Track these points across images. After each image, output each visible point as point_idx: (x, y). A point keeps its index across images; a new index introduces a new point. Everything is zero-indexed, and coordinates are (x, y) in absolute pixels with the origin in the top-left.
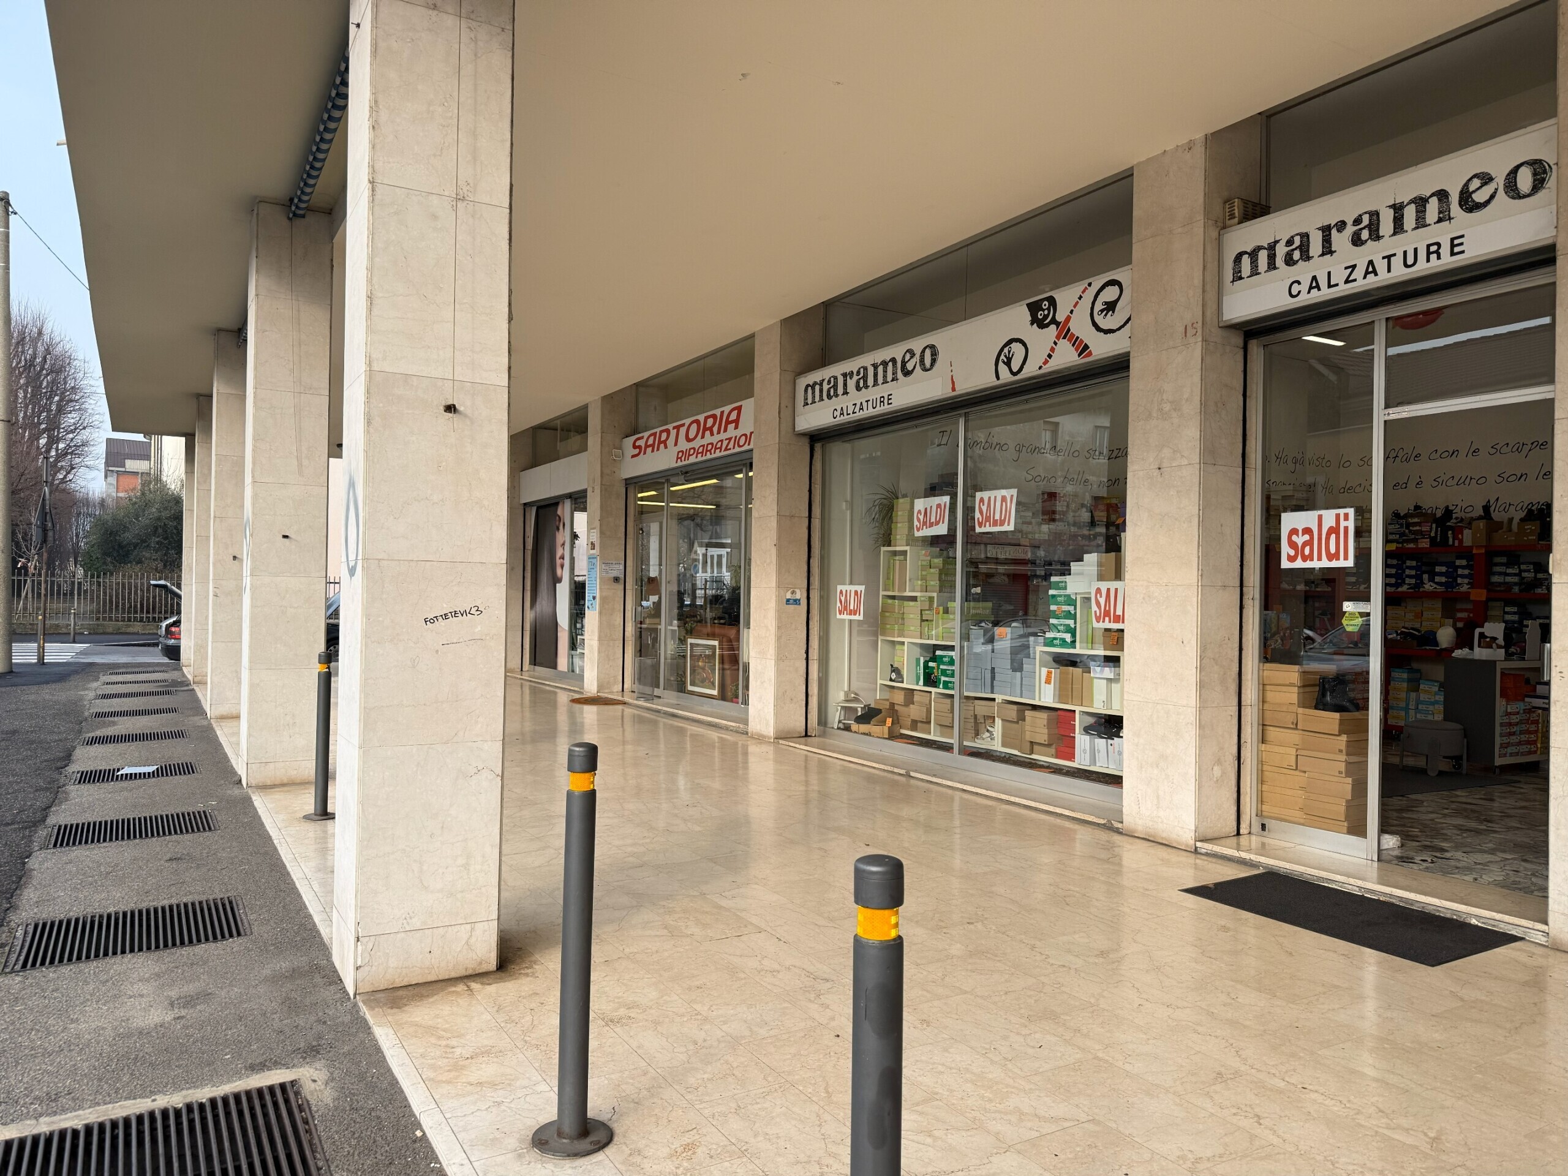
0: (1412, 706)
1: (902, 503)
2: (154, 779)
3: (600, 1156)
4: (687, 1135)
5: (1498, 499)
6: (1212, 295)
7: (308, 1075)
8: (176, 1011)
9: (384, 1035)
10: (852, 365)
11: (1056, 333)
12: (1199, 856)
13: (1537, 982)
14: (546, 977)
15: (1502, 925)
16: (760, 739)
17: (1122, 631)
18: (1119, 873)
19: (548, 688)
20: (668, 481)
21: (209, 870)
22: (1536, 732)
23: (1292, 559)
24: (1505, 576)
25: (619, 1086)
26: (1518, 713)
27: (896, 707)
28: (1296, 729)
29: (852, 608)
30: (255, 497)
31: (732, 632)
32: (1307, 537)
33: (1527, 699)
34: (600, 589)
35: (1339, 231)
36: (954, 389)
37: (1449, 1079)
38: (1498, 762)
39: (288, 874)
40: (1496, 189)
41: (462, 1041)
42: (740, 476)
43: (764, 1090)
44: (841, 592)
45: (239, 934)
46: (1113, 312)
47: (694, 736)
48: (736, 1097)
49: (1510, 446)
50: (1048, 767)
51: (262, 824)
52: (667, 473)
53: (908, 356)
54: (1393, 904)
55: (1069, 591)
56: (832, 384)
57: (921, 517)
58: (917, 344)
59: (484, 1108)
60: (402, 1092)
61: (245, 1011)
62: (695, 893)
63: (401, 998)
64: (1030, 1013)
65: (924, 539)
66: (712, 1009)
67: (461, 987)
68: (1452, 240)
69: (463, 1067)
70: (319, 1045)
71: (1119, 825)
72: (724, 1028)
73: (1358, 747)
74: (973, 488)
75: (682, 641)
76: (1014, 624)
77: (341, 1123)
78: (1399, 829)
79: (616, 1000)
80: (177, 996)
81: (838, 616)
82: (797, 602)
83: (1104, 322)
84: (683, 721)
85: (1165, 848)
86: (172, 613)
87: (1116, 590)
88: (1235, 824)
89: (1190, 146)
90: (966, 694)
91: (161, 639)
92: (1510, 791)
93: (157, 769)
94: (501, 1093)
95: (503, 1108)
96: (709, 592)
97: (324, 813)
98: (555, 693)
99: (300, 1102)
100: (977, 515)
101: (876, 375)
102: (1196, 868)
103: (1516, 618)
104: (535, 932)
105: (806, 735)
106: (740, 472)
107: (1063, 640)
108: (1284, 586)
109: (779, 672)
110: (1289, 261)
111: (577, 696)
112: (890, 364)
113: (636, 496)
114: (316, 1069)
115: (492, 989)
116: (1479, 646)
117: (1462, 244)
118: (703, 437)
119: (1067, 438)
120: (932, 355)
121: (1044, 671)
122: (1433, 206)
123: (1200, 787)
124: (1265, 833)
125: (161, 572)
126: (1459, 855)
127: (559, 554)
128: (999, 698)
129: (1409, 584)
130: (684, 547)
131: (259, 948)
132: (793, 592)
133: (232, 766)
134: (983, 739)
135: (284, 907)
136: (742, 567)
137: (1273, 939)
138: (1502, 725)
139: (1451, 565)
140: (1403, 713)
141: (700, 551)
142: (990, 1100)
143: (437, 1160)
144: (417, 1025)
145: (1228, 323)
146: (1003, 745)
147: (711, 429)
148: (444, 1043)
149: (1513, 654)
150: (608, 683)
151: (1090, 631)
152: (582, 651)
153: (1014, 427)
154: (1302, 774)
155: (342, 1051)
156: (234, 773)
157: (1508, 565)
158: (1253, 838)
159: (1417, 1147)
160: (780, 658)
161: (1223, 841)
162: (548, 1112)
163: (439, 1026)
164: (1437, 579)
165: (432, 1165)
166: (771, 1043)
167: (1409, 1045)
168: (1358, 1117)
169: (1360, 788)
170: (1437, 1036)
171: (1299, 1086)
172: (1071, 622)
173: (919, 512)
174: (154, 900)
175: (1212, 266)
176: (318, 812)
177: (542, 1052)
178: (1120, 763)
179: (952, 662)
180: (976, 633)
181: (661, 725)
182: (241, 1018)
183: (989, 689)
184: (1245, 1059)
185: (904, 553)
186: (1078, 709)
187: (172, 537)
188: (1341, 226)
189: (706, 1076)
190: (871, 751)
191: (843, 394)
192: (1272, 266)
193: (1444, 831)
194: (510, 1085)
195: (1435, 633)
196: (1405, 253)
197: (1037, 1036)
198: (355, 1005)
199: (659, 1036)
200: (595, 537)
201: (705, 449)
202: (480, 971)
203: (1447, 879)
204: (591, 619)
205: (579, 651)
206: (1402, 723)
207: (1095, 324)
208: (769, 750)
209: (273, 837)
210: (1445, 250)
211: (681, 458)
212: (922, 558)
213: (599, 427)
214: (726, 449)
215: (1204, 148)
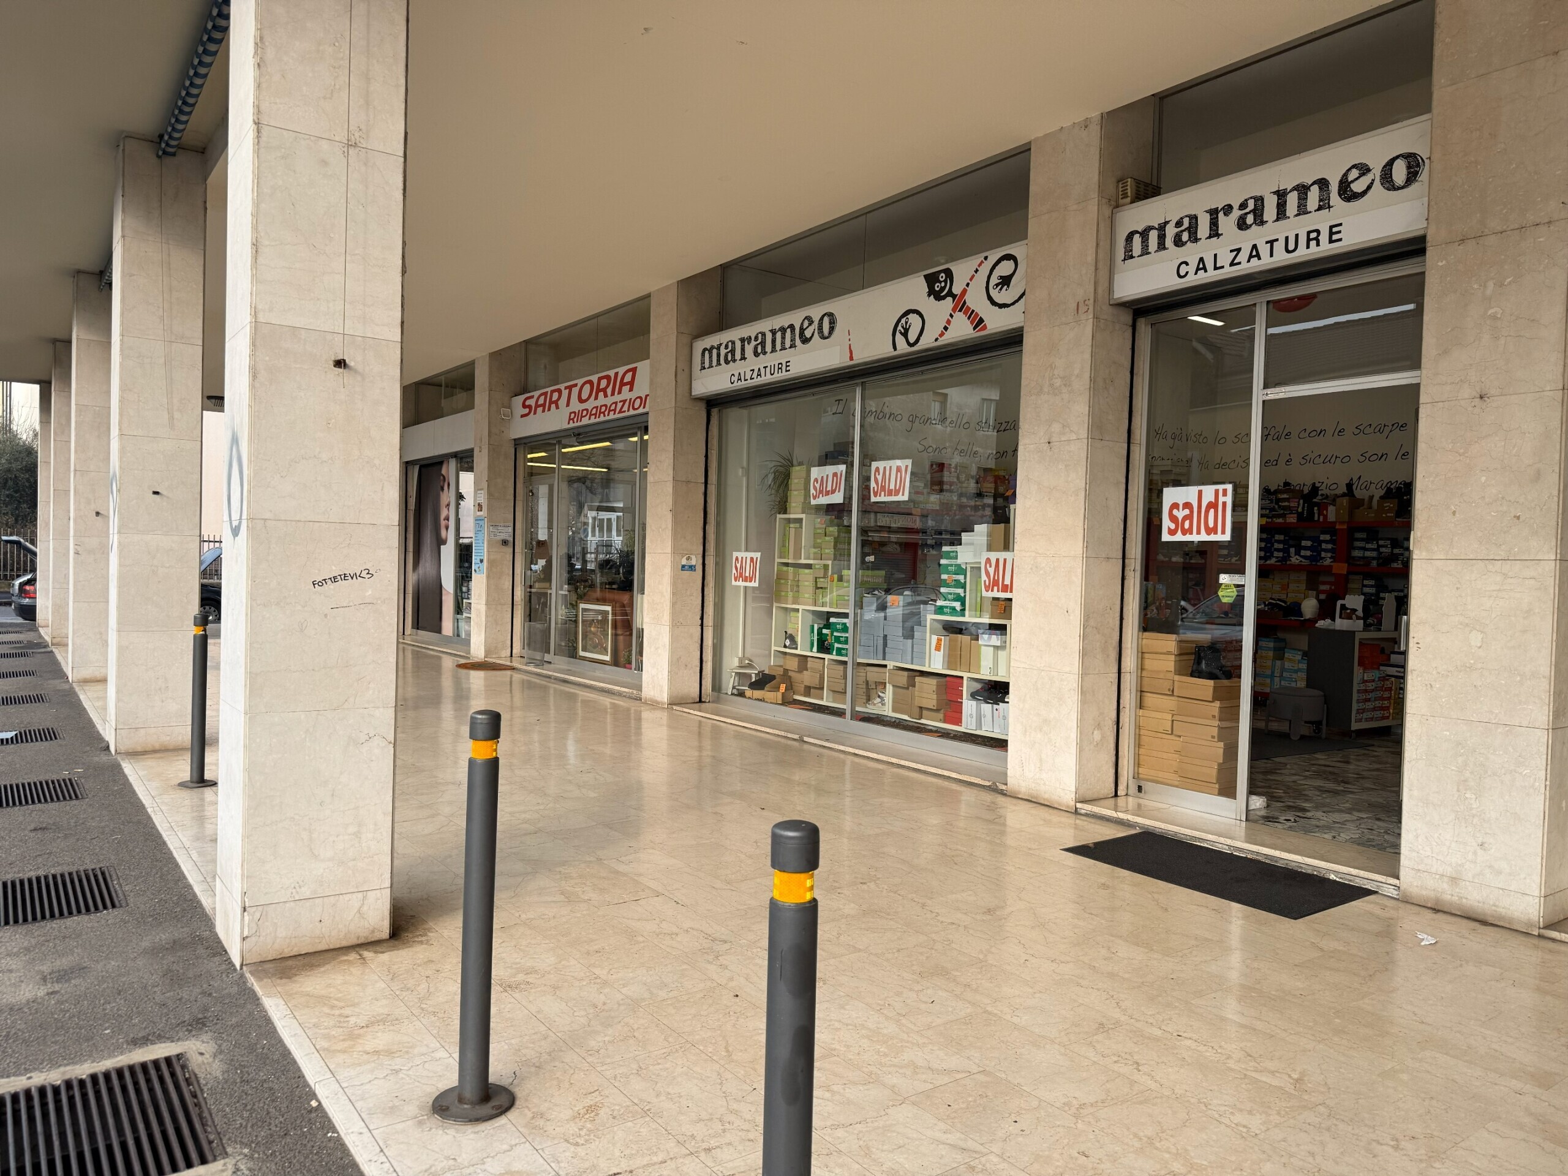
0: (1277, 674)
1: (797, 472)
2: (13, 746)
3: (502, 1120)
4: (590, 1097)
5: (1360, 478)
6: (1103, 273)
7: (194, 1048)
8: (49, 985)
9: (275, 1006)
10: (749, 330)
11: (952, 306)
12: (1078, 816)
13: (1387, 932)
14: (441, 945)
15: (1358, 880)
16: (654, 705)
17: (1010, 600)
18: (1003, 833)
19: (432, 653)
20: (559, 442)
21: (78, 840)
22: (1389, 698)
23: (1172, 532)
24: (1365, 551)
25: (519, 1050)
26: (1373, 681)
27: (790, 674)
28: (1172, 695)
29: (747, 575)
30: (122, 451)
31: (625, 597)
32: (1187, 512)
33: (1382, 668)
34: (488, 551)
35: (1225, 214)
36: (851, 358)
37: (1310, 1024)
38: (1355, 726)
39: (164, 843)
40: (1373, 180)
41: (357, 1010)
42: (635, 439)
43: (665, 1051)
44: (737, 559)
45: (114, 906)
46: (1008, 287)
47: (585, 703)
48: (637, 1058)
49: (1373, 427)
50: (936, 732)
51: (134, 792)
52: (556, 435)
53: (806, 323)
54: (1259, 862)
55: (959, 561)
56: (730, 348)
57: (818, 486)
58: (816, 312)
59: (382, 1076)
60: (295, 1062)
61: (124, 984)
62: (592, 859)
63: (291, 968)
64: (922, 969)
65: (818, 508)
66: (611, 972)
67: (353, 956)
68: (1331, 227)
69: (359, 1036)
70: (205, 1018)
71: (1004, 787)
72: (624, 990)
73: (1230, 713)
74: (867, 458)
75: (574, 606)
76: (906, 593)
77: (231, 1096)
78: (1265, 790)
79: (514, 966)
80: (50, 971)
81: (734, 583)
82: (692, 568)
83: (1000, 297)
84: (576, 687)
85: (1047, 809)
86: (25, 572)
87: (1005, 560)
88: (1113, 786)
89: (1086, 124)
90: (859, 660)
91: (14, 598)
92: (1364, 754)
93: (16, 735)
94: (398, 1061)
95: (401, 1075)
96: (601, 557)
97: (200, 780)
98: (440, 658)
99: (187, 1076)
100: (873, 484)
101: (774, 341)
102: (1076, 828)
103: (1373, 590)
104: (427, 899)
105: (700, 701)
106: (634, 435)
107: (954, 609)
108: (1161, 557)
109: (674, 638)
110: (1178, 242)
111: (463, 661)
112: (789, 330)
113: (525, 457)
114: (203, 1042)
115: (385, 957)
116: (1340, 617)
117: (1339, 232)
118: (596, 398)
119: (956, 410)
120: (830, 323)
121: (935, 638)
122: (1314, 194)
123: (1081, 750)
124: (1141, 795)
125: (12, 527)
126: (1319, 814)
127: (443, 516)
128: (891, 664)
129: (1277, 557)
130: (573, 510)
131: (137, 919)
132: (688, 559)
133: (98, 732)
134: (875, 705)
135: (161, 877)
136: (636, 531)
137: (1150, 896)
138: (1359, 691)
139: (1317, 541)
140: (1268, 681)
141: (591, 514)
142: (886, 1055)
143: (334, 1129)
144: (308, 995)
145: (1119, 301)
146: (894, 711)
147: (604, 390)
148: (337, 1012)
149: (1370, 625)
150: (496, 647)
151: (979, 599)
152: (468, 615)
153: (904, 397)
154: (1178, 739)
155: (230, 1023)
156: (100, 739)
157: (1367, 541)
158: (1130, 799)
159: (1281, 1088)
160: (675, 624)
161: (1102, 802)
162: (450, 1078)
163: (332, 995)
164: (1303, 553)
165: (329, 1135)
166: (671, 1004)
167: (1274, 993)
168: (1228, 1061)
169: (1231, 752)
170: (1299, 984)
171: (1175, 1034)
172: (960, 591)
173: (816, 480)
174: (19, 872)
175: (1105, 245)
176: (195, 779)
177: (439, 1018)
178: (1006, 727)
179: (845, 629)
180: (869, 599)
181: (552, 691)
182: (120, 991)
183: (881, 655)
184: (1125, 1010)
185: (800, 521)
186: (965, 675)
187: (24, 491)
188: (1228, 209)
189: (607, 1039)
190: (763, 716)
191: (741, 360)
192: (1162, 246)
193: (1306, 793)
194: (407, 1052)
195: (1300, 605)
196: (1287, 238)
197: (929, 991)
198: (242, 976)
199: (559, 1001)
200: (483, 498)
201: (598, 411)
202: (373, 940)
203: (1308, 837)
204: (479, 583)
205: (465, 615)
206: (1267, 690)
207: (990, 298)
208: (664, 716)
209: (147, 806)
210: (1324, 237)
211: (573, 419)
212: (818, 526)
213: (487, 385)
214: (620, 412)
215: (1099, 127)
